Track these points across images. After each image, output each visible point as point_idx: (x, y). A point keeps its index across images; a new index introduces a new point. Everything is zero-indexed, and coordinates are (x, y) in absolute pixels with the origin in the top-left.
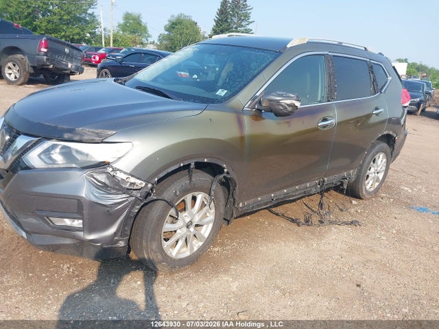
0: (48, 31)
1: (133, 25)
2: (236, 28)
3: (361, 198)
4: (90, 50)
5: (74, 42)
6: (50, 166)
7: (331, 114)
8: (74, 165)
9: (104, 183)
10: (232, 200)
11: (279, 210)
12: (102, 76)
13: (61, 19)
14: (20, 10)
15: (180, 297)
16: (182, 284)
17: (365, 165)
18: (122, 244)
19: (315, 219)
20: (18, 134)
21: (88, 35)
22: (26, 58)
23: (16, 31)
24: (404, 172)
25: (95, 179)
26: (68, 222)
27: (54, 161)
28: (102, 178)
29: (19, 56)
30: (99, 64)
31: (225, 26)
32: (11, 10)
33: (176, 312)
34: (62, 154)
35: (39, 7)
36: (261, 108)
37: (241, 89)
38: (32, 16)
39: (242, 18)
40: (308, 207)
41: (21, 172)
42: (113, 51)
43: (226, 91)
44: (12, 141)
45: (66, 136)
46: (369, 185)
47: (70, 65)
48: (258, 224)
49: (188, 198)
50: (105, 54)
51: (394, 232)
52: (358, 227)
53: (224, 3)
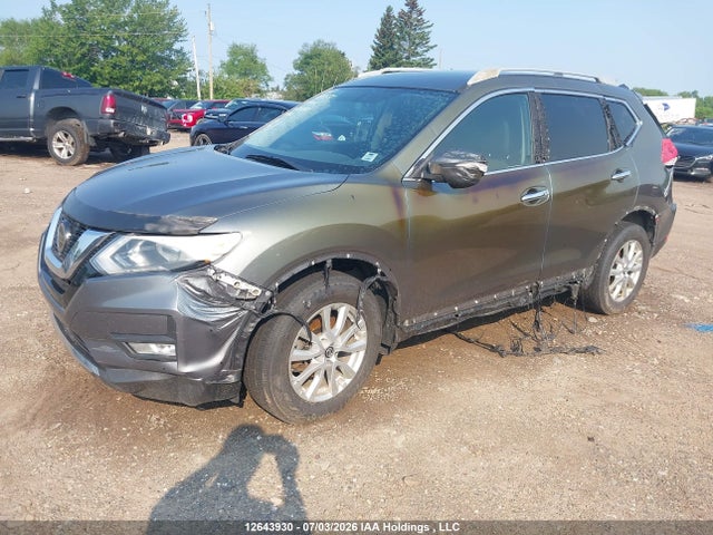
0: (113, 81)
1: (245, 63)
2: (408, 58)
3: (603, 314)
4: (179, 105)
5: (153, 95)
6: (128, 271)
7: (543, 182)
8: (161, 268)
9: (204, 292)
10: (392, 315)
11: (471, 333)
12: (199, 144)
13: (132, 61)
14: (70, 50)
15: (318, 457)
16: (322, 440)
17: (606, 259)
18: (232, 378)
19: (528, 346)
20: (83, 228)
21: (175, 83)
22: (83, 124)
23: (66, 83)
24: (681, 272)
25: (191, 285)
26: (154, 349)
27: (133, 264)
28: (201, 284)
29: (73, 121)
30: (193, 128)
31: (389, 55)
32: (57, 51)
33: (312, 477)
34: (144, 253)
35: (98, 43)
36: (428, 177)
37: (398, 150)
38: (88, 58)
39: (417, 41)
40: (519, 329)
41: (88, 281)
42: (213, 105)
43: (376, 155)
44: (74, 240)
45: (149, 227)
46: (616, 292)
47: (149, 132)
48: (438, 355)
49: (326, 312)
50: (202, 111)
51: (656, 362)
52: (597, 356)
53: (387, 19)
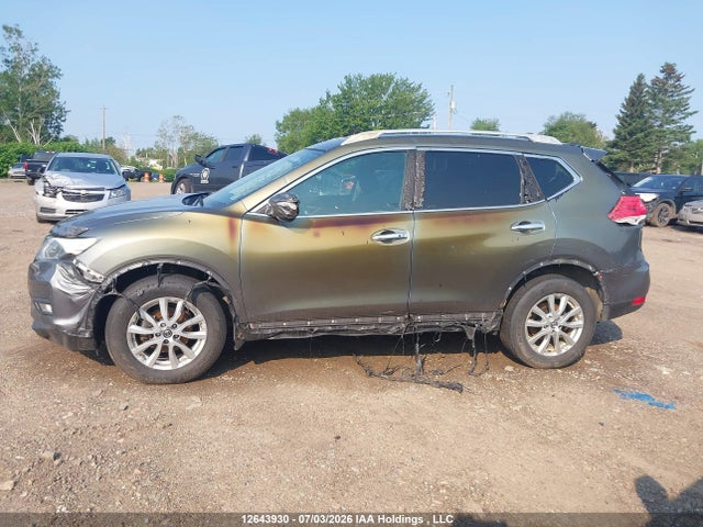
2: (661, 126)
17: (517, 308)
18: (86, 334)
25: (64, 269)
39: (673, 108)
46: (543, 345)
49: (161, 302)
53: (638, 88)
